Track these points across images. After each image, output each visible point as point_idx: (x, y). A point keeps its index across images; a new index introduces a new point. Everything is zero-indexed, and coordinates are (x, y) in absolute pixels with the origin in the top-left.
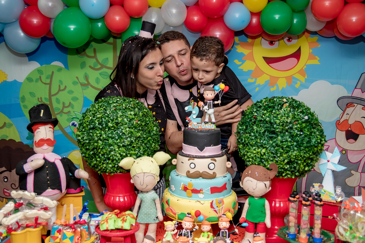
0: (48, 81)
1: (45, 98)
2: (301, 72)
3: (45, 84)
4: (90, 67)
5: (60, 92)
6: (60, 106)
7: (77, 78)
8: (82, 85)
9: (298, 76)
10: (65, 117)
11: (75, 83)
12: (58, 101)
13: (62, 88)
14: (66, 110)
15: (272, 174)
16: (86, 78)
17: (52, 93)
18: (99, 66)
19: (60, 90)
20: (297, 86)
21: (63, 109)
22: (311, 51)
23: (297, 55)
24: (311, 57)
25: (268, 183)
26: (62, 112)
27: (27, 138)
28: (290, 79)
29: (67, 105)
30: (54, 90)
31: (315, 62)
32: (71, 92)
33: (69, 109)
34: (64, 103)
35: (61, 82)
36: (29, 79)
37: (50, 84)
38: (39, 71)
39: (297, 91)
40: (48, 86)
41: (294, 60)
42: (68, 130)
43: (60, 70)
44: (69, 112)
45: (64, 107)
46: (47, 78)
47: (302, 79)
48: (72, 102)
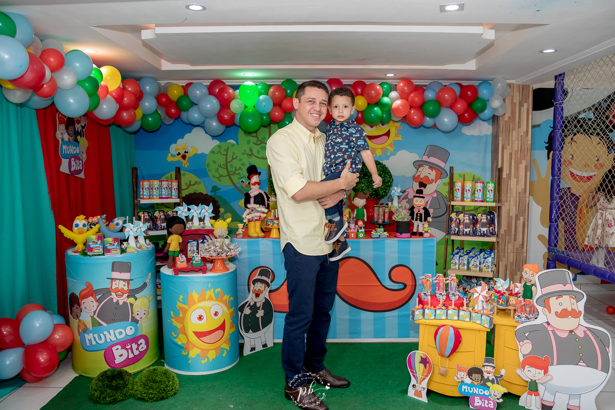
0: (225, 153)
1: (223, 165)
2: (391, 145)
3: (223, 155)
4: (253, 143)
6: (233, 170)
7: (245, 150)
8: (248, 155)
9: (389, 148)
10: (237, 176)
11: (243, 154)
12: (232, 166)
13: (235, 157)
14: (237, 172)
15: (368, 196)
16: (251, 150)
17: (228, 161)
18: (259, 142)
19: (233, 159)
20: (388, 154)
21: (235, 171)
22: (397, 131)
23: (388, 134)
24: (397, 135)
25: (365, 200)
26: (235, 173)
27: (211, 191)
28: (384, 150)
29: (238, 168)
30: (229, 159)
31: (399, 138)
32: (241, 160)
33: (239, 171)
34: (236, 167)
35: (234, 153)
36: (212, 152)
37: (226, 155)
38: (219, 146)
39: (388, 158)
40: (225, 156)
41: (386, 137)
42: (238, 186)
43: (233, 145)
44: (239, 173)
45: (236, 170)
46: (225, 151)
47: (392, 149)
48: (241, 166)
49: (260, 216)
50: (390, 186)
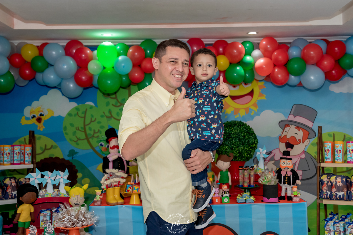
0: (83, 115)
1: (81, 128)
2: (255, 105)
3: (81, 117)
4: (113, 105)
5: (92, 123)
6: (92, 133)
7: (104, 113)
8: (107, 117)
9: (253, 108)
10: (95, 140)
11: (102, 116)
12: (90, 129)
13: (93, 119)
14: (96, 135)
15: (231, 158)
16: (110, 112)
17: (86, 123)
18: (119, 104)
19: (91, 121)
20: (252, 114)
21: (94, 134)
22: (260, 91)
23: (251, 94)
24: (260, 95)
25: (229, 163)
26: (93, 136)
27: (68, 156)
28: (247, 110)
29: (97, 131)
30: (88, 121)
31: (263, 98)
32: (99, 122)
33: (98, 134)
34: (94, 130)
35: (92, 116)
36: (70, 115)
37: (85, 117)
38: (77, 109)
39: (252, 118)
40: (83, 119)
41: (249, 97)
42: (97, 149)
43: (91, 107)
44: (98, 136)
45: (95, 133)
46: (82, 113)
47: (255, 109)
48: (100, 129)
49: (119, 182)
50: (255, 148)
